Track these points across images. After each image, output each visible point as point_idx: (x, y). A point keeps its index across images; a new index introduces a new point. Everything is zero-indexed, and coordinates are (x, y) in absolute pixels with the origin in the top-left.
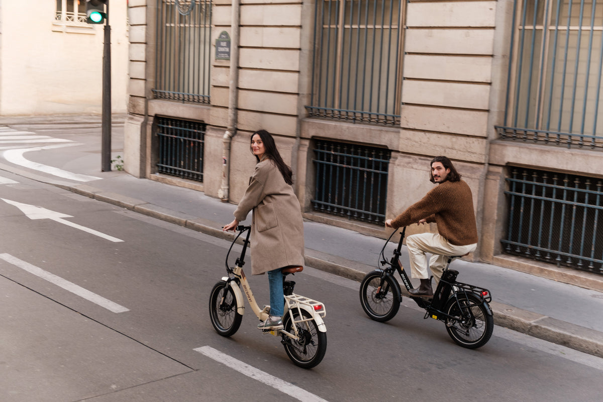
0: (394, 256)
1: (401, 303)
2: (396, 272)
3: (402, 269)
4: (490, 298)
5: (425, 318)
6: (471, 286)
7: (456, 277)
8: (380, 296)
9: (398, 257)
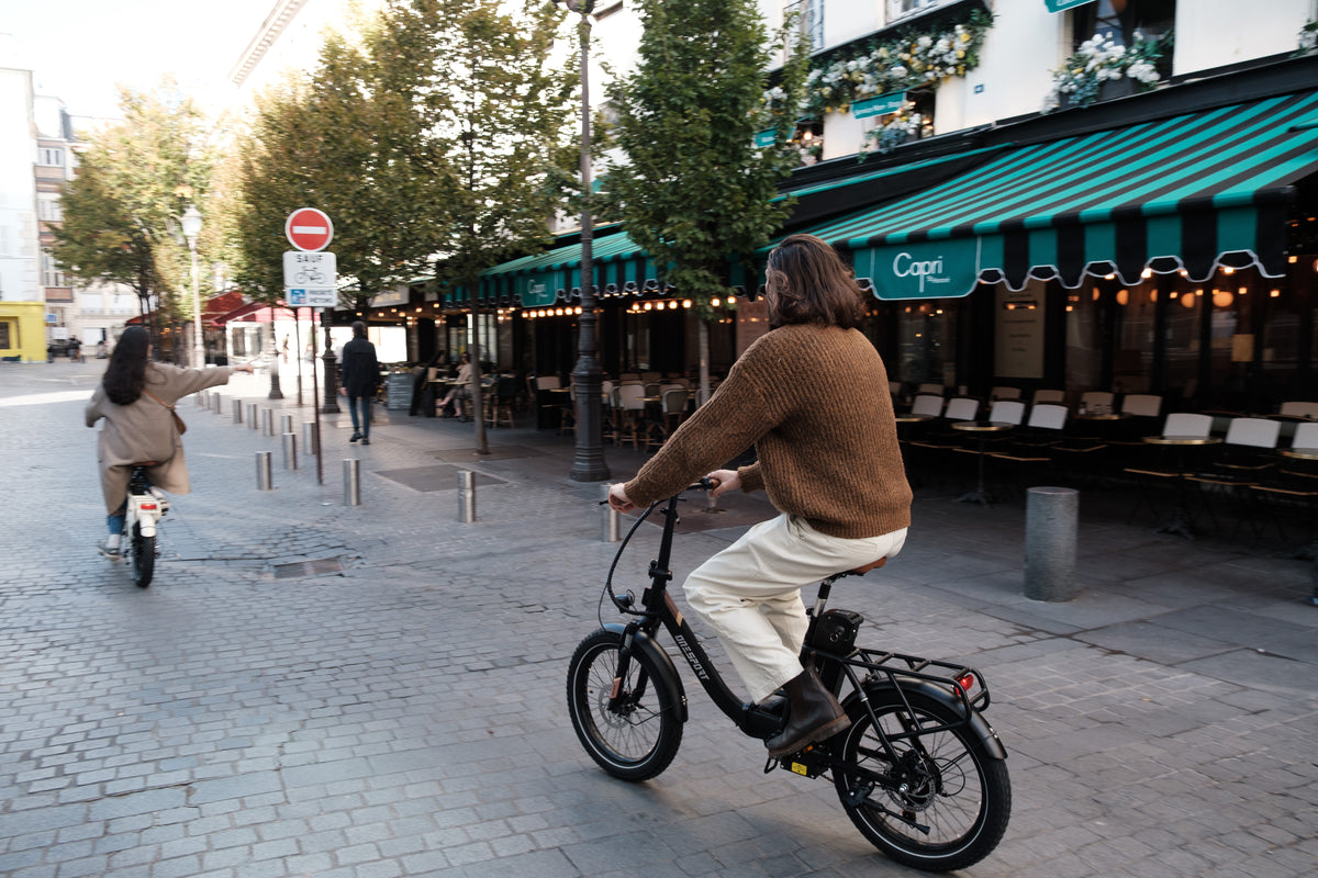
0: (649, 583)
1: (686, 727)
2: (663, 633)
3: (679, 622)
4: (986, 696)
5: (767, 771)
6: (910, 660)
7: (855, 635)
8: (623, 704)
9: (664, 586)
